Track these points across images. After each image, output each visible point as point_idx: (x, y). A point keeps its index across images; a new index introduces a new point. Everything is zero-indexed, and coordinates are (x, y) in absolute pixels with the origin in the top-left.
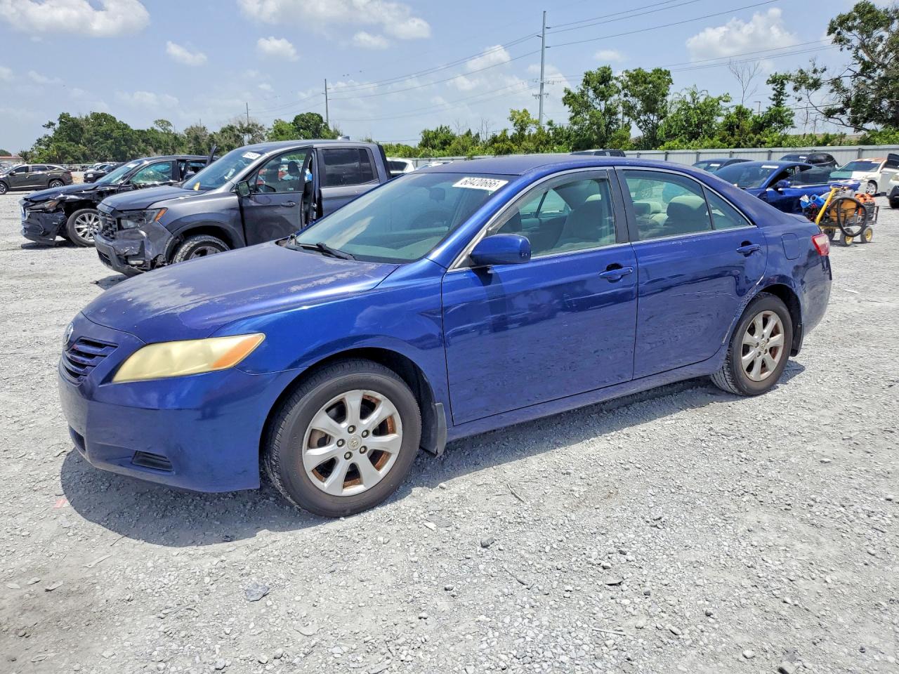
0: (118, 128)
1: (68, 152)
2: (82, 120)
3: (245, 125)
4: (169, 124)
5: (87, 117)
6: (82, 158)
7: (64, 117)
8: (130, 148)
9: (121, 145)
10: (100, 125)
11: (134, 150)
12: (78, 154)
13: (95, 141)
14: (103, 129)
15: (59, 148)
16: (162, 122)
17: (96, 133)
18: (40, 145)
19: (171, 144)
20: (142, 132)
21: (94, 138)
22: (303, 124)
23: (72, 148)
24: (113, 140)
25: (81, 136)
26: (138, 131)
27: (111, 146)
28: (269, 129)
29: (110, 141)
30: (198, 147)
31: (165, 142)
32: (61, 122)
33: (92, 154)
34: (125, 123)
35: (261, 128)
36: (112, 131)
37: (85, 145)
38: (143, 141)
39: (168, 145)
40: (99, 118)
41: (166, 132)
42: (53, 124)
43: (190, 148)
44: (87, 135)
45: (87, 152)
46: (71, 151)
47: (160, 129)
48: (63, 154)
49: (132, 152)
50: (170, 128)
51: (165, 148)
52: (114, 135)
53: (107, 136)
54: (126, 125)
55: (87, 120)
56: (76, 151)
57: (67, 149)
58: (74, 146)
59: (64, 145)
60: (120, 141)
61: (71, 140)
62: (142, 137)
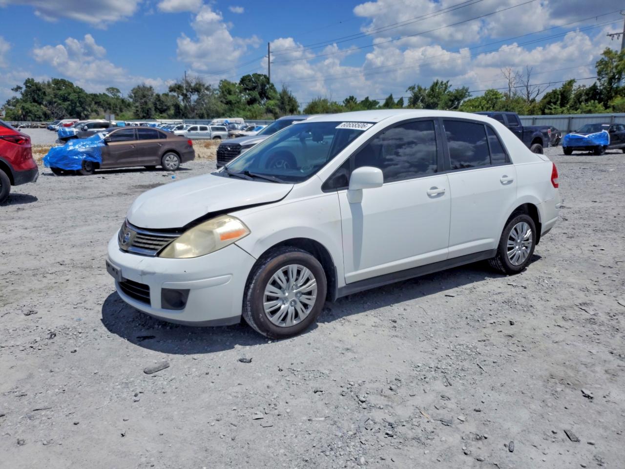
0: (75, 92)
1: (30, 112)
2: (44, 84)
3: (193, 85)
4: (118, 91)
5: (48, 82)
6: (43, 116)
7: (29, 82)
8: (84, 109)
9: (76, 106)
10: (59, 89)
11: (87, 111)
12: (40, 113)
13: (55, 102)
14: (61, 92)
15: (23, 108)
16: (112, 90)
17: (56, 96)
18: (9, 105)
19: (119, 107)
20: (95, 95)
21: (54, 100)
22: (250, 85)
23: (34, 108)
24: (69, 102)
25: (43, 98)
26: (92, 95)
27: (68, 107)
28: (215, 90)
29: (68, 103)
30: (144, 106)
31: (114, 104)
32: (27, 86)
33: (53, 113)
34: (80, 87)
35: (207, 89)
36: (69, 94)
37: (46, 106)
38: (96, 103)
39: (116, 107)
40: (59, 83)
41: (116, 97)
42: (20, 88)
43: (137, 107)
44: (48, 98)
45: (49, 112)
46: (33, 111)
47: (110, 95)
48: (27, 113)
49: (85, 113)
50: (119, 94)
51: (114, 109)
52: (71, 97)
53: (65, 99)
54: (81, 89)
55: (49, 85)
56: (38, 111)
57: (30, 109)
58: (36, 107)
59: (28, 105)
60: (76, 103)
61: (35, 101)
62: (95, 100)
